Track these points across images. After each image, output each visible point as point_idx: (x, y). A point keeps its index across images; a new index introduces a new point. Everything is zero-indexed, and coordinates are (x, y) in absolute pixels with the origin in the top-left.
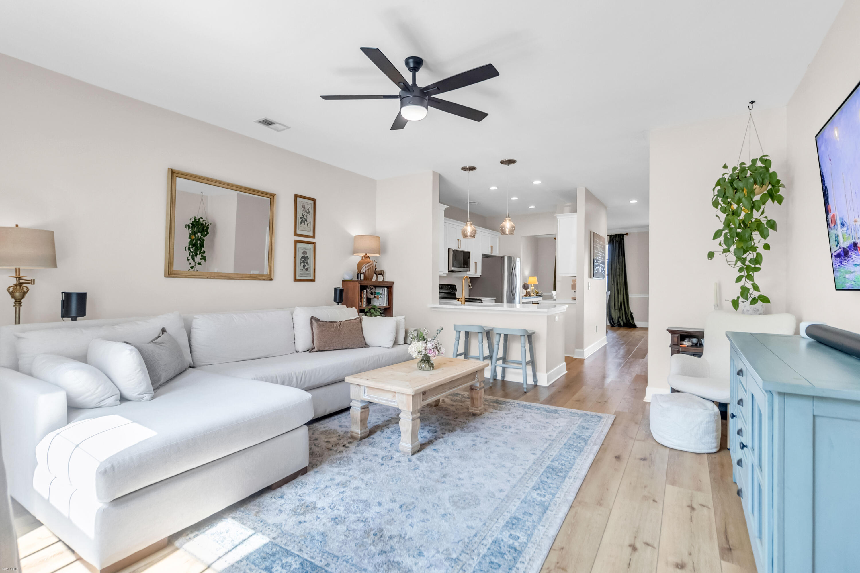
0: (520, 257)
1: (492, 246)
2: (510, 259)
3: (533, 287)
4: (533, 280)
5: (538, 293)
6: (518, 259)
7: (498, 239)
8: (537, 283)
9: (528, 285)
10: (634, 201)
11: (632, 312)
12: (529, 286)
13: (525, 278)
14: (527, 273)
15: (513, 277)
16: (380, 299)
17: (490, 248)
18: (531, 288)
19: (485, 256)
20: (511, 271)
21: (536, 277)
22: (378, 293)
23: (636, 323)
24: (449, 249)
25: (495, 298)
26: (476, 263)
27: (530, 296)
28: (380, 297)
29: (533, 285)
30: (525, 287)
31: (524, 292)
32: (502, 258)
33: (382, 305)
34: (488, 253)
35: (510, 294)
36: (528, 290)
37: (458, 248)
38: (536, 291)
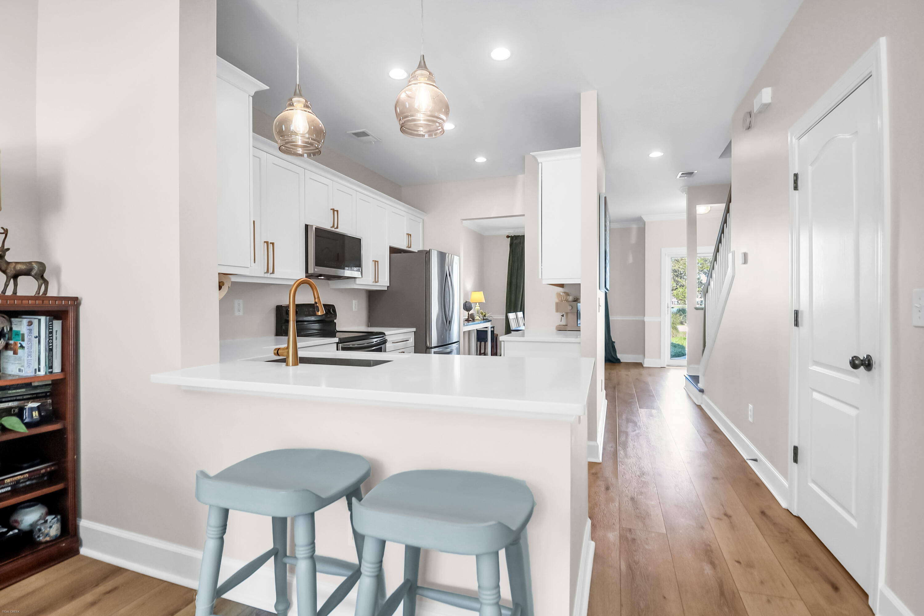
0: (459, 256)
1: (409, 235)
2: (442, 256)
3: (478, 308)
4: (478, 297)
5: (485, 316)
6: (456, 259)
7: (421, 224)
8: (484, 301)
9: (470, 303)
10: (656, 154)
11: (613, 340)
12: (473, 305)
13: (466, 294)
14: (469, 285)
15: (447, 289)
16: (20, 351)
17: (406, 237)
18: (476, 309)
19: (393, 251)
20: (445, 278)
21: (482, 292)
22: (17, 334)
23: (619, 356)
24: (307, 226)
25: (414, 329)
26: (376, 262)
27: (474, 320)
28: (22, 347)
29: (478, 303)
30: (467, 307)
31: (465, 314)
32: (428, 253)
33: (28, 372)
34: (403, 245)
35: (443, 320)
36: (471, 312)
37: (333, 226)
38: (482, 313)
